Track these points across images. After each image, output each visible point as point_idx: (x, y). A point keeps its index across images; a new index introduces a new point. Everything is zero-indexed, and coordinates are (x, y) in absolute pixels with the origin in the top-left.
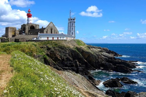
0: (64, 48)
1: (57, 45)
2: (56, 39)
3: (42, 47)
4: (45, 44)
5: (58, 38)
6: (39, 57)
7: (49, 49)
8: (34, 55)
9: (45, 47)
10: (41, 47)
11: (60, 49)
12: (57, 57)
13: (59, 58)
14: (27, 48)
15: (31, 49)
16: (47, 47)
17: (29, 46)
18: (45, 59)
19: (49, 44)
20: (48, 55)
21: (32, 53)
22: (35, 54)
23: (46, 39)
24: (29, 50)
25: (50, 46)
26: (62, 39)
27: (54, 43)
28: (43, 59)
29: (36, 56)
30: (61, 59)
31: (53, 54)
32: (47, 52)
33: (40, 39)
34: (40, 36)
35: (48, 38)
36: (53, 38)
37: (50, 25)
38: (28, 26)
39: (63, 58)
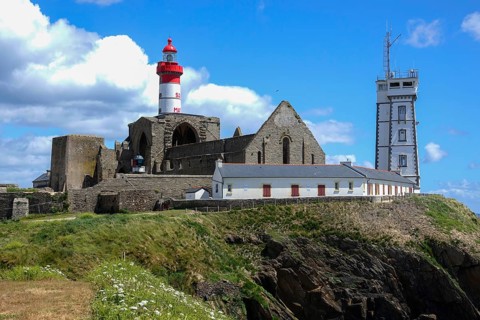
1: (314, 227)
2: (313, 193)
3: (238, 241)
4: (250, 223)
5: (321, 188)
6: (219, 293)
7: (271, 250)
8: (195, 284)
9: (254, 238)
10: (229, 241)
11: (335, 252)
12: (320, 294)
13: (328, 299)
14: (159, 244)
15: (179, 249)
16: (265, 238)
17: (166, 235)
18: (252, 305)
20: (266, 282)
21: (182, 275)
22: (200, 277)
24: (169, 254)
25: (279, 236)
26: (344, 192)
27: (299, 215)
28: (243, 305)
29: (207, 287)
30: (340, 310)
31: (295, 278)
32: (261, 267)
33: (225, 195)
34: (227, 181)
35: (267, 187)
36: (295, 188)
37: (278, 117)
38: (163, 129)
39: (354, 302)
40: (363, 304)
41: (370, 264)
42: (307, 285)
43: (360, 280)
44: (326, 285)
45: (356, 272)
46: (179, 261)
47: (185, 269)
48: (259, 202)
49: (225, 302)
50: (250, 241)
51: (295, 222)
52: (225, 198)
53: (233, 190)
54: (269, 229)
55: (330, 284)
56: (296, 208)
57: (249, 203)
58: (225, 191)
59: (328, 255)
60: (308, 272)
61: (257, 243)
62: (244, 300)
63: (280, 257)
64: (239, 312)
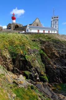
0: (59, 42)
1: (50, 38)
2: (47, 32)
3: (34, 41)
4: (36, 37)
6: (34, 52)
7: (42, 42)
9: (38, 40)
10: (32, 41)
11: (55, 44)
12: (54, 53)
13: (56, 54)
14: (17, 39)
15: (23, 41)
16: (40, 40)
17: (19, 37)
19: (41, 37)
21: (24, 47)
22: (29, 48)
23: (36, 31)
24: (20, 42)
27: (46, 36)
28: (40, 55)
29: (31, 50)
30: (59, 56)
31: (49, 49)
32: (41, 46)
34: (30, 28)
35: (38, 30)
36: (44, 31)
37: (36, 21)
38: (13, 25)
39: (62, 54)
40: (64, 55)
41: (63, 46)
42: (51, 51)
43: (62, 50)
44: (55, 51)
45: (60, 48)
46: (23, 43)
47: (25, 46)
48: (37, 33)
49: (36, 54)
50: (37, 41)
51: (46, 37)
52: (30, 32)
53: (32, 30)
55: (56, 50)
57: (35, 33)
58: (30, 30)
60: (52, 48)
61: (39, 41)
62: (40, 54)
63: (45, 44)
64: (39, 57)
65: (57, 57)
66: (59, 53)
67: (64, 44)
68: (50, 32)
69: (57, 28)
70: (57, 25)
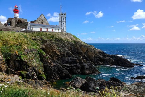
0: (61, 41)
1: (52, 37)
2: (51, 30)
3: (35, 40)
4: (38, 36)
5: (53, 30)
6: (32, 51)
7: (43, 41)
8: (25, 49)
9: (39, 39)
10: (33, 39)
11: (57, 43)
12: (55, 51)
13: (57, 53)
14: (13, 39)
15: (19, 40)
16: (42, 39)
17: (15, 36)
18: (40, 54)
19: (43, 35)
20: (43, 49)
21: (21, 47)
22: (26, 47)
23: (39, 30)
24: (16, 41)
25: (45, 39)
26: (57, 31)
27: (49, 35)
28: (38, 55)
29: (28, 50)
30: (60, 55)
31: (50, 48)
32: (41, 45)
33: (31, 29)
34: (31, 26)
35: (41, 29)
36: (47, 29)
37: (41, 17)
38: (15, 20)
39: (63, 53)
40: (65, 53)
41: (65, 45)
42: (52, 49)
43: (64, 48)
44: (56, 49)
45: (62, 47)
46: (19, 43)
47: (21, 45)
48: (39, 32)
49: (33, 54)
50: (38, 40)
51: (48, 36)
52: (31, 30)
53: (33, 28)
54: (42, 37)
55: (58, 49)
56: (48, 33)
57: (37, 32)
58: (31, 28)
59: (56, 43)
60: (53, 47)
61: (40, 40)
62: (39, 53)
63: (46, 43)
64: (37, 56)
65: (58, 55)
66: (60, 52)
67: (66, 43)
68: (54, 30)
69: (65, 25)
70: (65, 23)
